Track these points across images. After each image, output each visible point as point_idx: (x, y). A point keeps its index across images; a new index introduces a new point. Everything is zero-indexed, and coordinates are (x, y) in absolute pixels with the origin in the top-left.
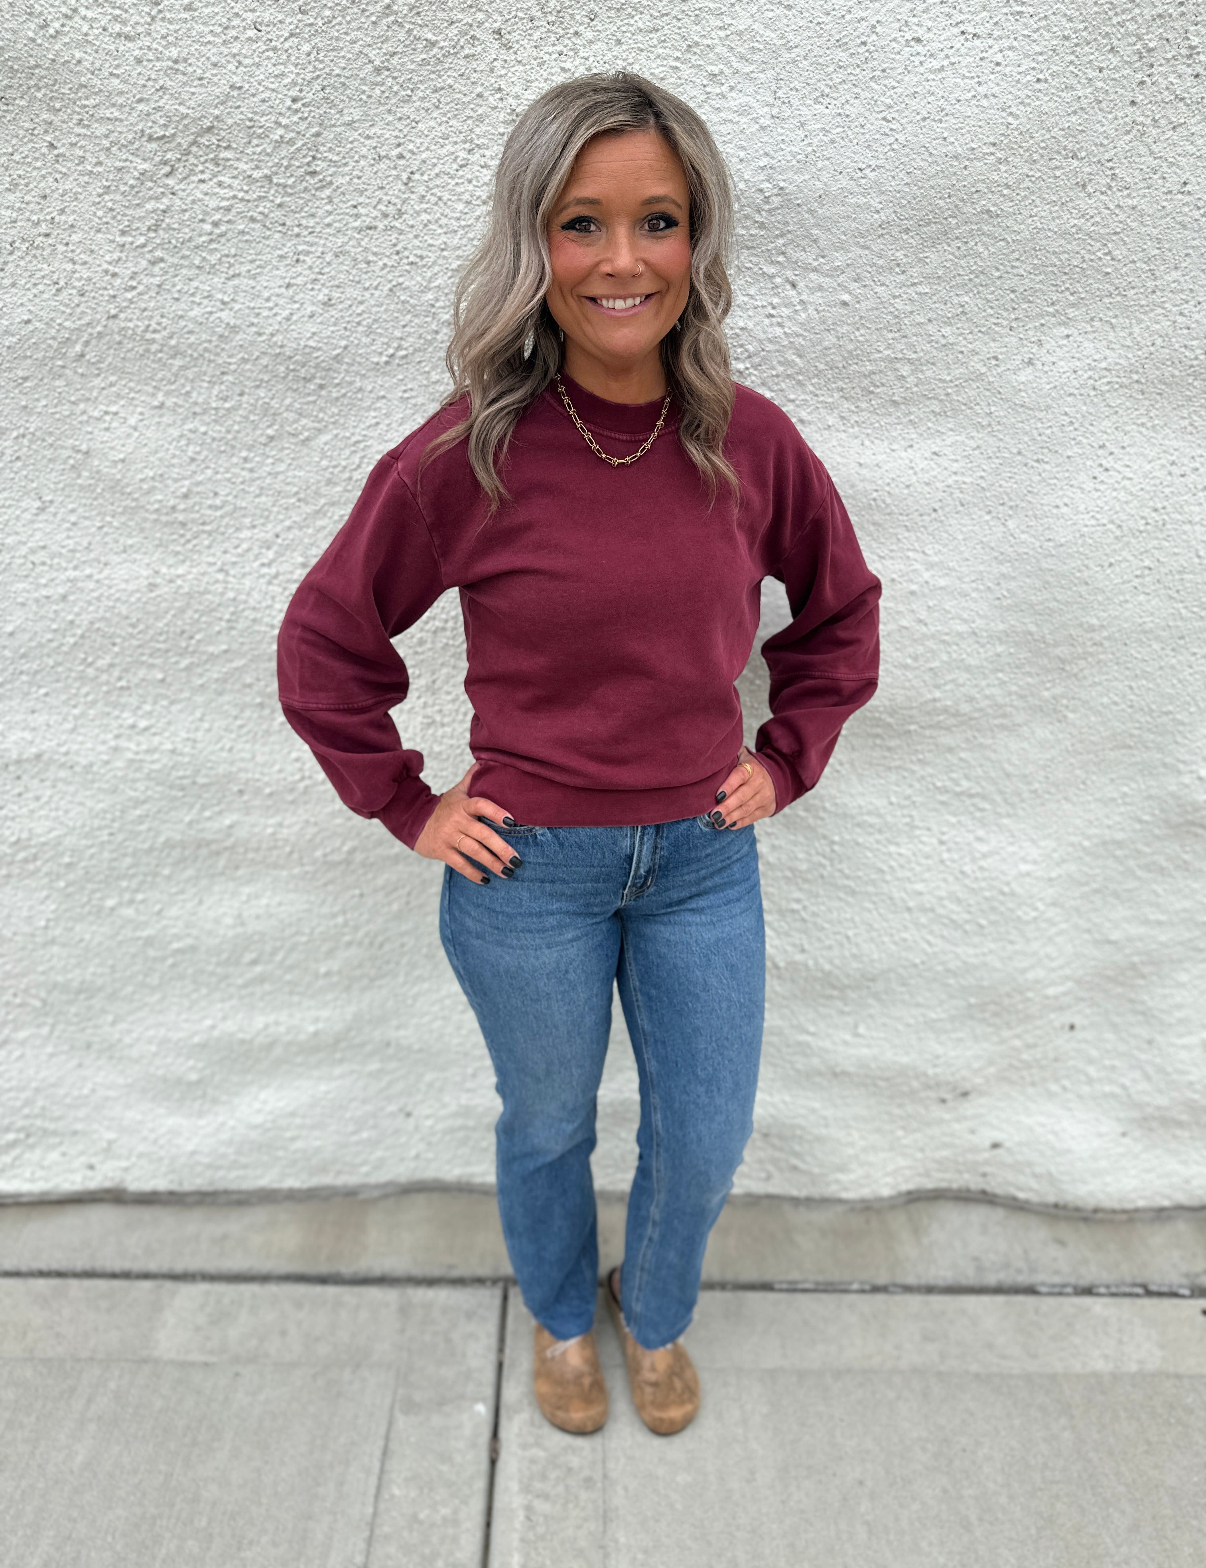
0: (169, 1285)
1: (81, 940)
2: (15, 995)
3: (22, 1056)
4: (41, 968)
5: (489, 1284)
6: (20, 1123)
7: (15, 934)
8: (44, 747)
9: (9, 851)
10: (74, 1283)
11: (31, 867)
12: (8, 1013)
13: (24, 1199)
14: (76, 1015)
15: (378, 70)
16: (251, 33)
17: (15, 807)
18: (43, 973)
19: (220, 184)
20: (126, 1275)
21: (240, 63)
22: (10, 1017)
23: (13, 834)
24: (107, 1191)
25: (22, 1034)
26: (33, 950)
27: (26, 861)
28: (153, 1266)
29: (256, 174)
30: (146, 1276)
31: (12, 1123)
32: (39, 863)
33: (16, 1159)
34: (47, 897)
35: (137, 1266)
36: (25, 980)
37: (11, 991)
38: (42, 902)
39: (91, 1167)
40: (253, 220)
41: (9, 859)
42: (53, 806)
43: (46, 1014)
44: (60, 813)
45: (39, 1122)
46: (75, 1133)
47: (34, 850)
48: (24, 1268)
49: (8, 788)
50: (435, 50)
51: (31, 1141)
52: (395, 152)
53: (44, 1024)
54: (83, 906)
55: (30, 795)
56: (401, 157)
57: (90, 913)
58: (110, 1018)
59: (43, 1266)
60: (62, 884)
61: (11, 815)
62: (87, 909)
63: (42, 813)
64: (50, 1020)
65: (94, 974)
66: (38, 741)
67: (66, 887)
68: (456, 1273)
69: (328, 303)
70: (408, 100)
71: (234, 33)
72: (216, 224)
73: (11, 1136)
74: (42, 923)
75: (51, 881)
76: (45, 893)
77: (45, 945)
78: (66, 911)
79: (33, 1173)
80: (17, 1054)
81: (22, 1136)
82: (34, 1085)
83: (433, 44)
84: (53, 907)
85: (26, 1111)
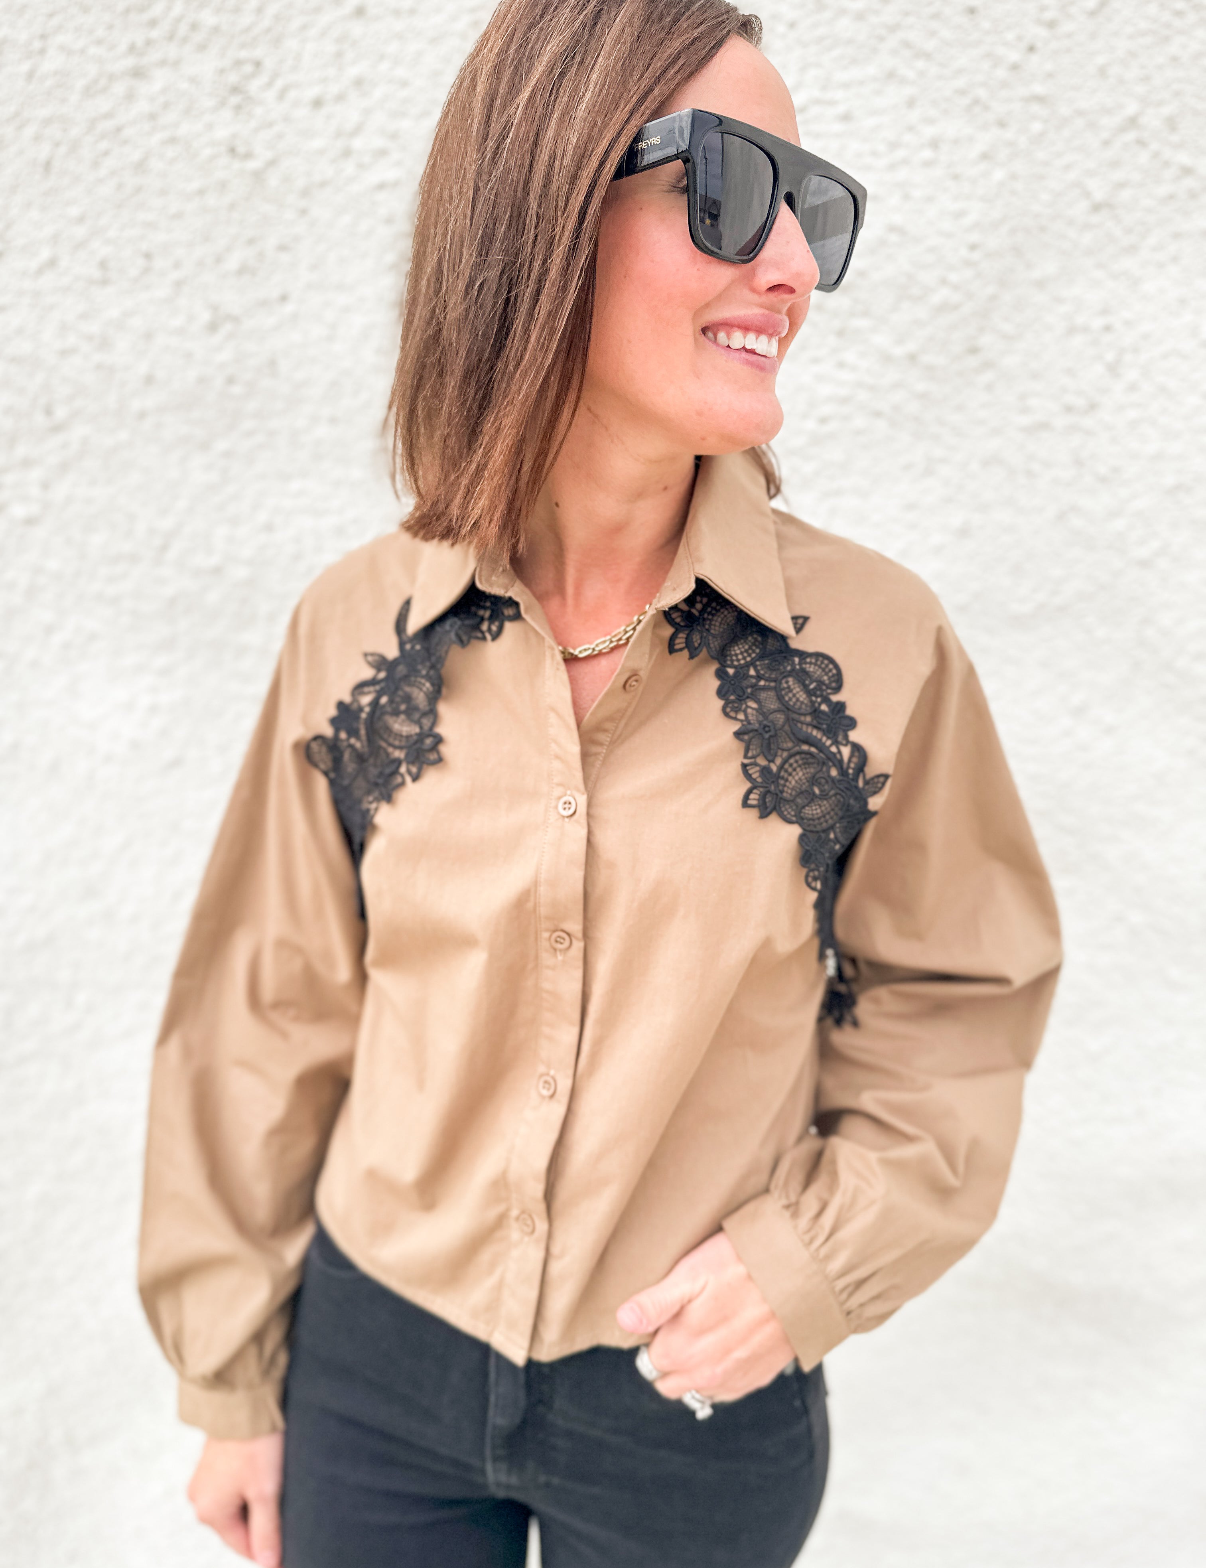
15: (1097, 208)
16: (927, 154)
19: (841, 365)
21: (907, 197)
29: (898, 351)
40: (878, 414)
50: (1189, 182)
52: (1098, 323)
56: (1108, 328)
69: (964, 532)
70: (1132, 250)
71: (901, 153)
72: (823, 420)
83: (1187, 171)
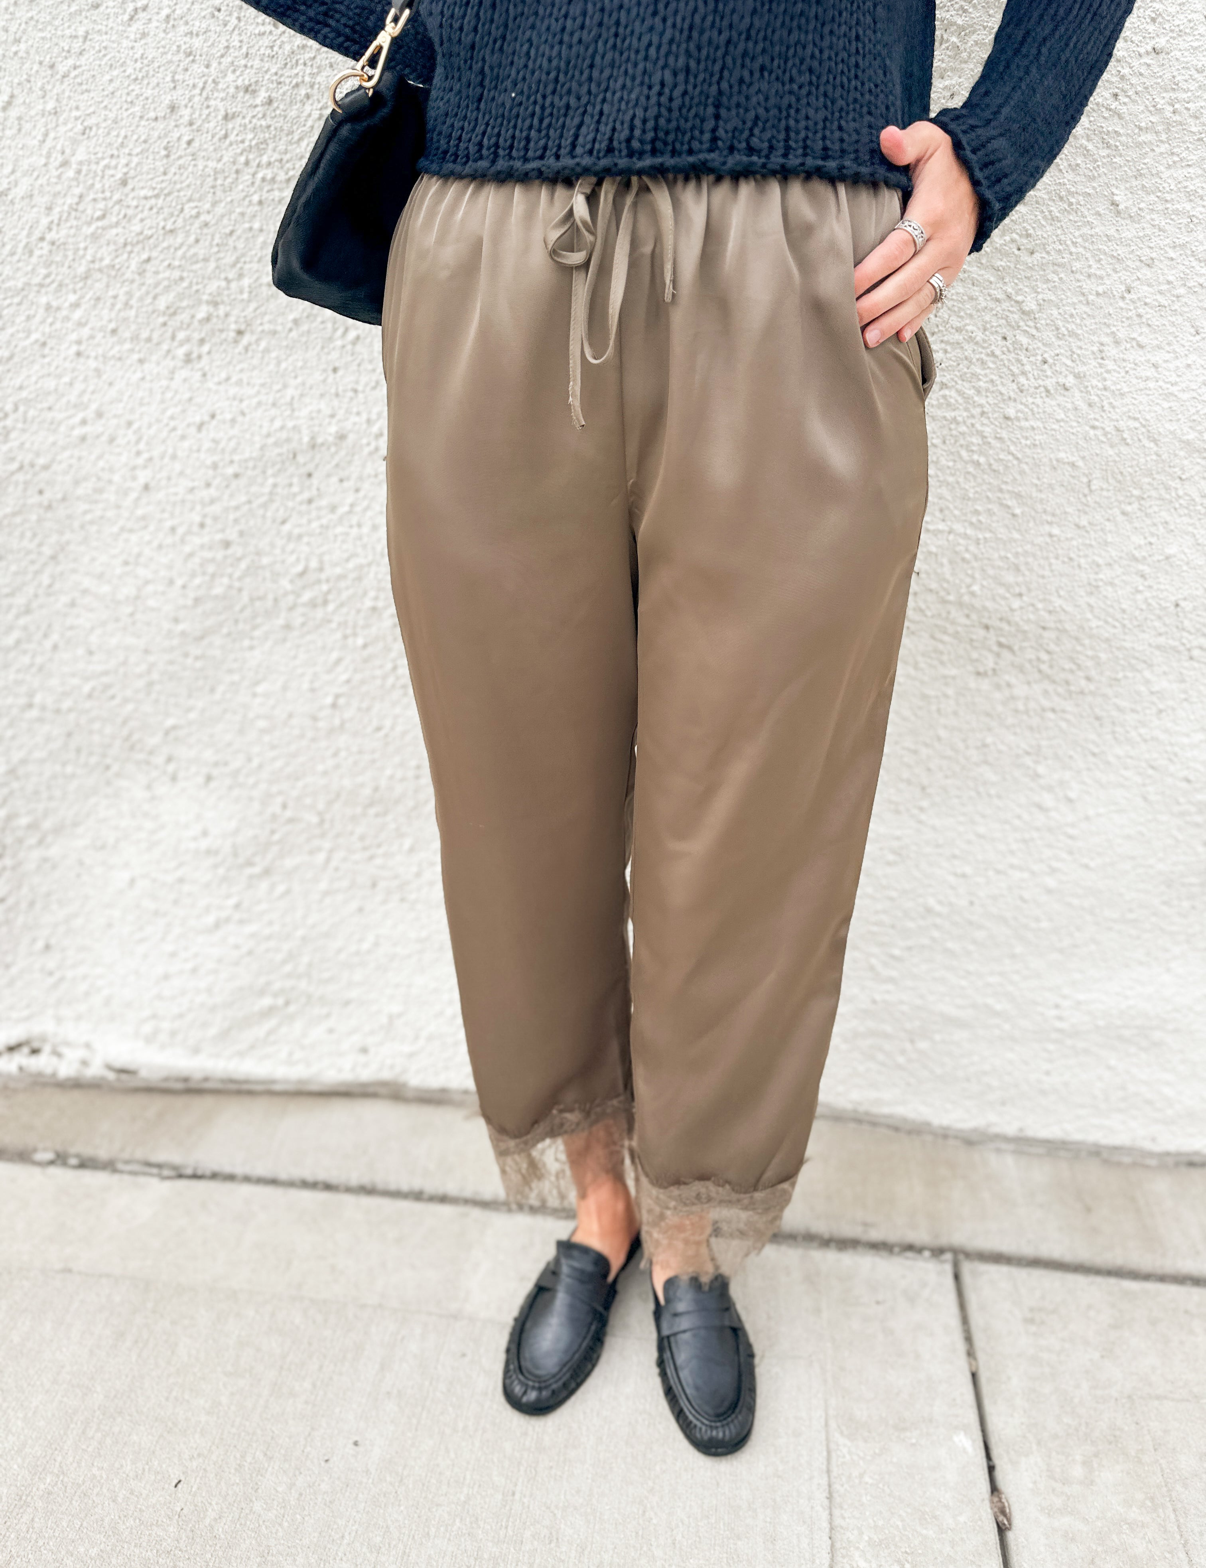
0: (476, 1213)
1: (379, 729)
2: (284, 806)
3: (288, 892)
4: (320, 768)
5: (927, 1254)
6: (277, 986)
7: (290, 716)
8: (348, 425)
9: (289, 587)
10: (349, 1200)
11: (319, 613)
12: (273, 832)
13: (278, 1087)
14: (362, 838)
17: (304, 521)
18: (325, 773)
20: (418, 1196)
22: (276, 837)
23: (298, 560)
24: (384, 1084)
25: (289, 863)
26: (314, 740)
27: (313, 604)
28: (451, 1188)
30: (443, 1199)
31: (268, 984)
32: (331, 607)
33: (270, 1033)
34: (339, 661)
35: (431, 1186)
36: (300, 784)
37: (279, 800)
38: (329, 671)
39: (364, 1050)
41: (291, 598)
42: (354, 520)
43: (323, 835)
44: (365, 530)
45: (303, 984)
46: (347, 1003)
47: (325, 587)
48: (283, 1176)
49: (295, 489)
51: (292, 1008)
53: (319, 849)
54: (385, 677)
55: (324, 502)
57: (393, 686)
58: (407, 843)
59: (308, 1174)
60: (360, 641)
61: (296, 531)
62: (390, 681)
63: (339, 530)
64: (327, 845)
65: (391, 777)
66: (341, 414)
67: (365, 646)
68: (875, 1235)
73: (266, 1001)
74: (329, 700)
75: (345, 637)
76: (335, 655)
77: (331, 731)
78: (363, 682)
79: (290, 1054)
80: (281, 889)
81: (280, 1001)
82: (300, 933)
84: (344, 677)
85: (288, 968)
